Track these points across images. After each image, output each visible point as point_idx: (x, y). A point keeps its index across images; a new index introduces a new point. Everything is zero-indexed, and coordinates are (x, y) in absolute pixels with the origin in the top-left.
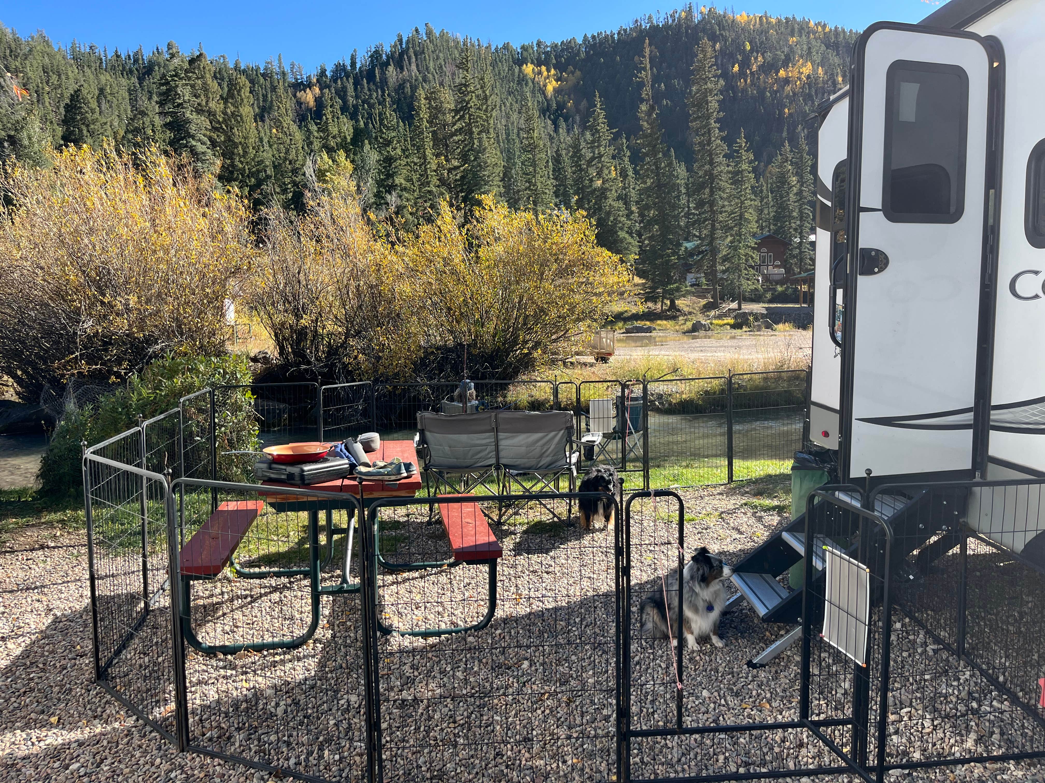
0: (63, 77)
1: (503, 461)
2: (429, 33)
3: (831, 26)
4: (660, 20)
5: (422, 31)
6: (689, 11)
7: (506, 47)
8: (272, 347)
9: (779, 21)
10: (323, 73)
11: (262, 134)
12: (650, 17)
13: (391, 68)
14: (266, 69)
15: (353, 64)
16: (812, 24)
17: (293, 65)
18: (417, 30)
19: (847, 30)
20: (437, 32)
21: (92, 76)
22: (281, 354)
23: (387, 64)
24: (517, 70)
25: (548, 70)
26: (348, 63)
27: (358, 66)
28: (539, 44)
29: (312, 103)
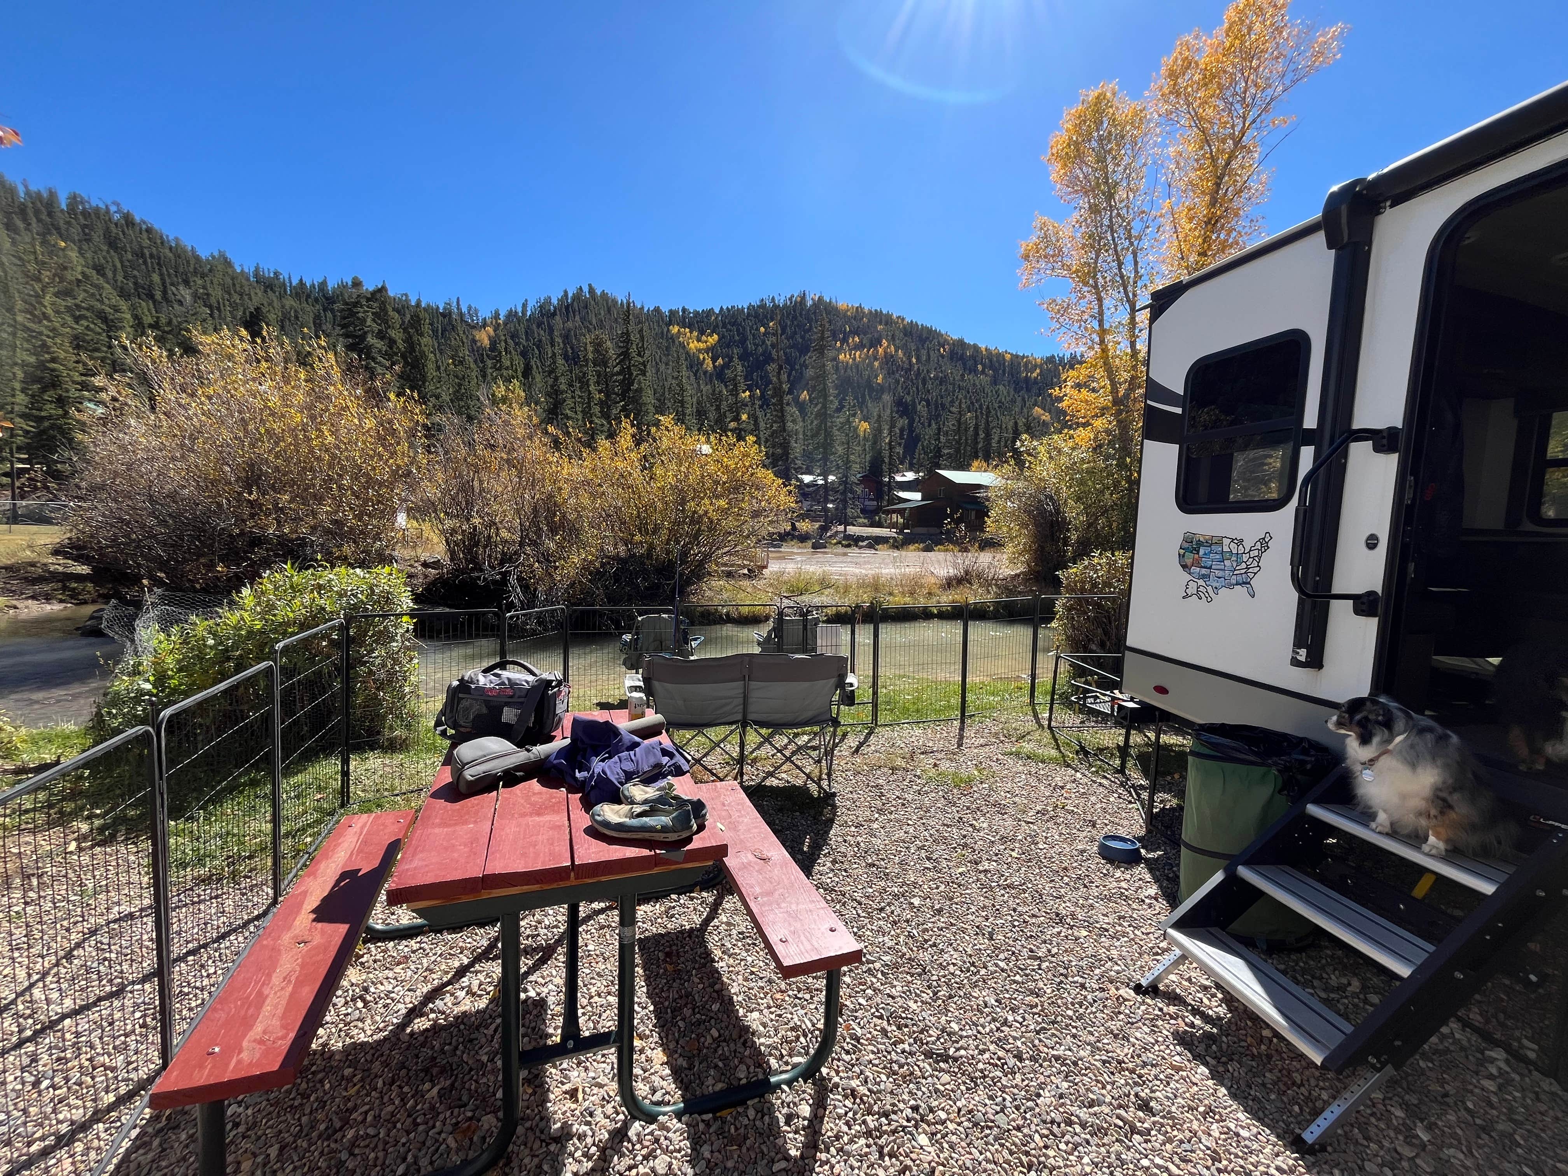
0: (246, 298)
1: (752, 716)
2: (591, 290)
3: (908, 320)
4: (781, 301)
5: (586, 289)
6: (803, 297)
7: (657, 310)
8: (443, 554)
9: (870, 312)
10: (497, 316)
11: (440, 363)
12: (773, 298)
13: (558, 318)
14: (445, 308)
15: (524, 312)
16: (895, 316)
17: (470, 308)
18: (581, 288)
19: (920, 323)
20: (598, 292)
21: (275, 299)
22: (452, 560)
23: (554, 314)
24: (665, 330)
25: (691, 332)
26: (519, 310)
27: (529, 313)
28: (684, 310)
29: (486, 342)
